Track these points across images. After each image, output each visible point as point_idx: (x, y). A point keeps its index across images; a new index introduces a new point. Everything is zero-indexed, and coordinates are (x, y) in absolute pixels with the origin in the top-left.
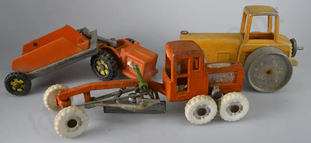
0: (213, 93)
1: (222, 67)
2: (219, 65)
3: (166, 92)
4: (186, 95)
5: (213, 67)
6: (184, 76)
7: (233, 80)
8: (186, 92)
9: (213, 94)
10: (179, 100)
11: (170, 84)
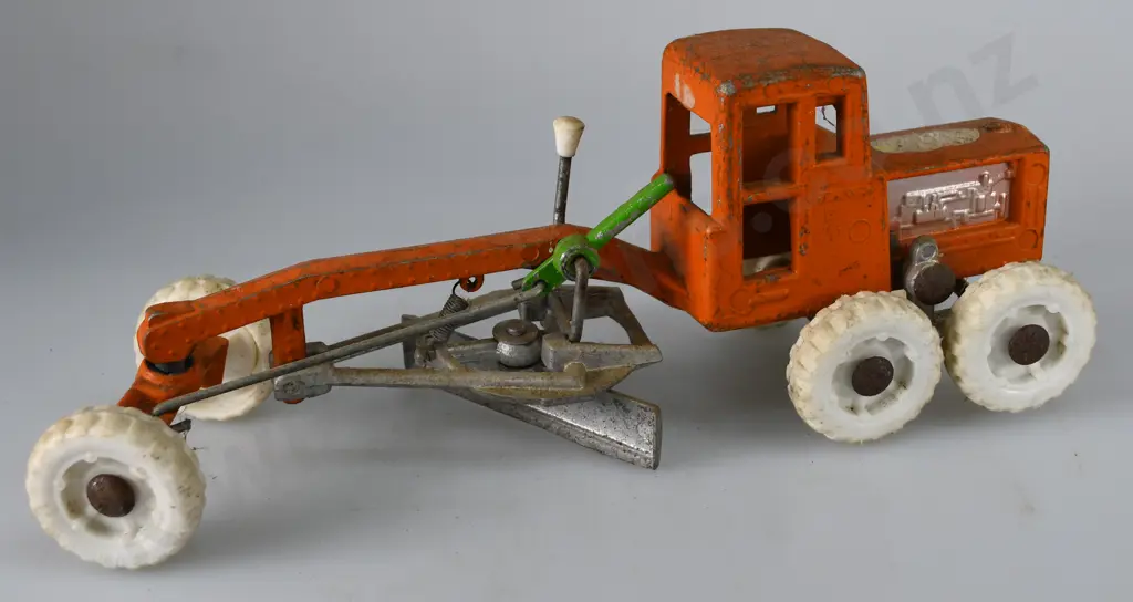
0: (912, 278)
1: (940, 145)
2: (928, 140)
3: (684, 286)
4: (786, 291)
5: (901, 151)
6: (775, 191)
7: (998, 209)
8: (784, 278)
9: (913, 283)
10: (752, 319)
11: (711, 234)
